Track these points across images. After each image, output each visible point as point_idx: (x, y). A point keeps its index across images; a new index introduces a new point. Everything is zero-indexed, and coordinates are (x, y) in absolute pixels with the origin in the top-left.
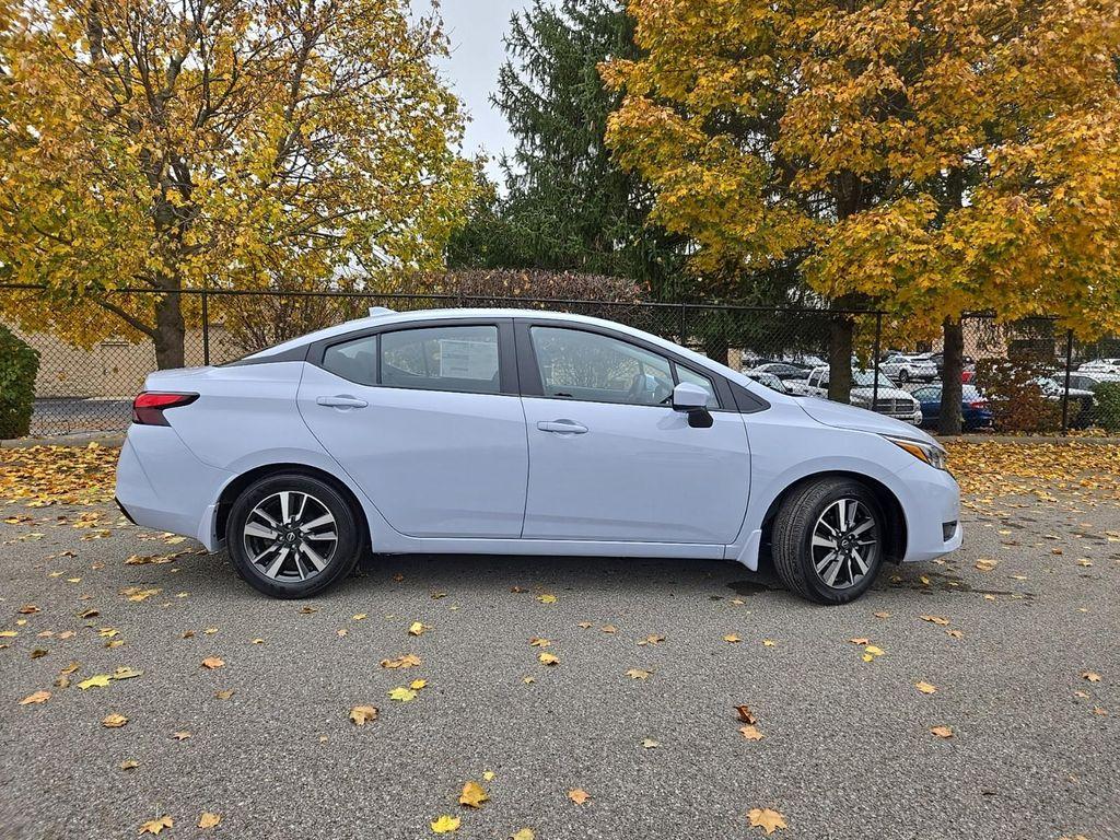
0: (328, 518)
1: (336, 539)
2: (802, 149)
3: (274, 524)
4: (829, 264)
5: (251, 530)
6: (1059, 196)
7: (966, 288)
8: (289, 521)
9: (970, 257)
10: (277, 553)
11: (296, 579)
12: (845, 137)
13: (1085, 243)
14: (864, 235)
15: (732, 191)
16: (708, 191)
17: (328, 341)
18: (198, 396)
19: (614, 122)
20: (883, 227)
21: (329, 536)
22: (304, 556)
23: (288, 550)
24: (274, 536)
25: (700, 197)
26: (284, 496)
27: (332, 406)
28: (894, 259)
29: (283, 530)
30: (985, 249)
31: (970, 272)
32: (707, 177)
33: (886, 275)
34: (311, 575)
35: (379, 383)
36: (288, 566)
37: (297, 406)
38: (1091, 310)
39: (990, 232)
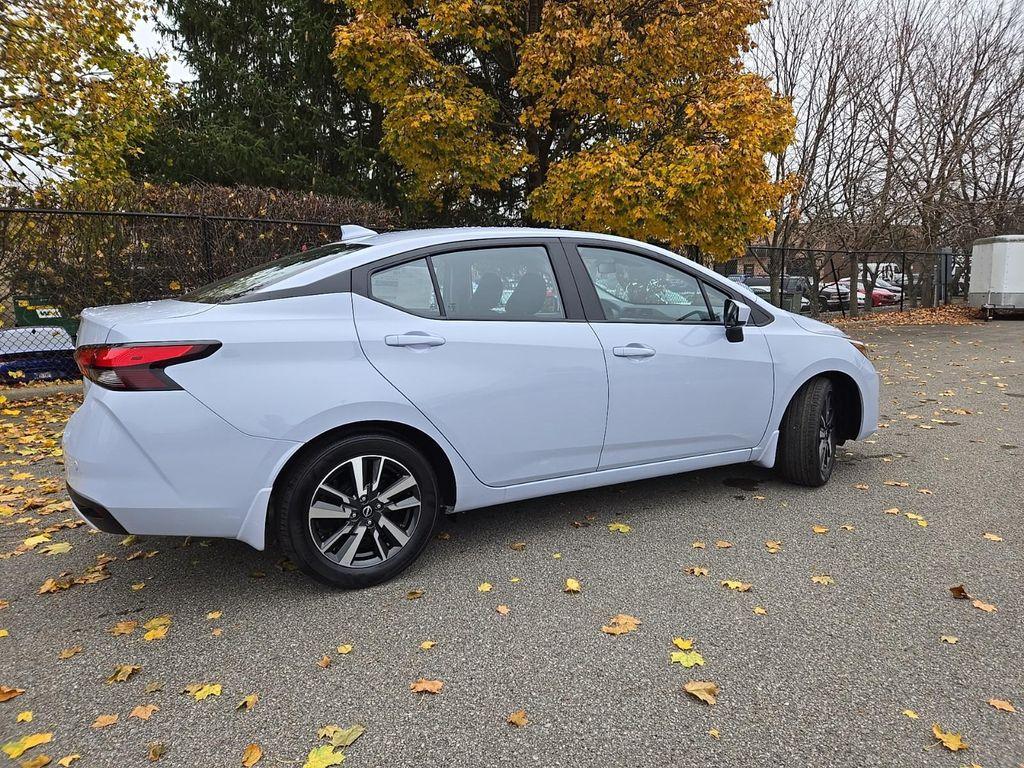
0: (410, 481)
1: (420, 504)
2: (537, 87)
3: (346, 499)
4: (555, 196)
5: (318, 511)
6: (736, 147)
7: (665, 219)
8: (365, 492)
9: (671, 193)
10: (352, 533)
11: (376, 560)
12: (583, 80)
13: (738, 186)
14: (594, 171)
15: (470, 121)
16: (451, 119)
17: (373, 266)
18: (220, 345)
19: (343, 36)
20: (610, 165)
21: (412, 502)
22: (384, 532)
23: (364, 529)
24: (347, 513)
25: (442, 125)
26: (357, 463)
27: (403, 346)
28: (617, 193)
29: (357, 505)
30: (683, 188)
31: (669, 206)
32: (448, 104)
33: (610, 207)
34: (393, 551)
35: (443, 314)
36: (367, 545)
37: (361, 349)
38: (729, 238)
39: (683, 174)
